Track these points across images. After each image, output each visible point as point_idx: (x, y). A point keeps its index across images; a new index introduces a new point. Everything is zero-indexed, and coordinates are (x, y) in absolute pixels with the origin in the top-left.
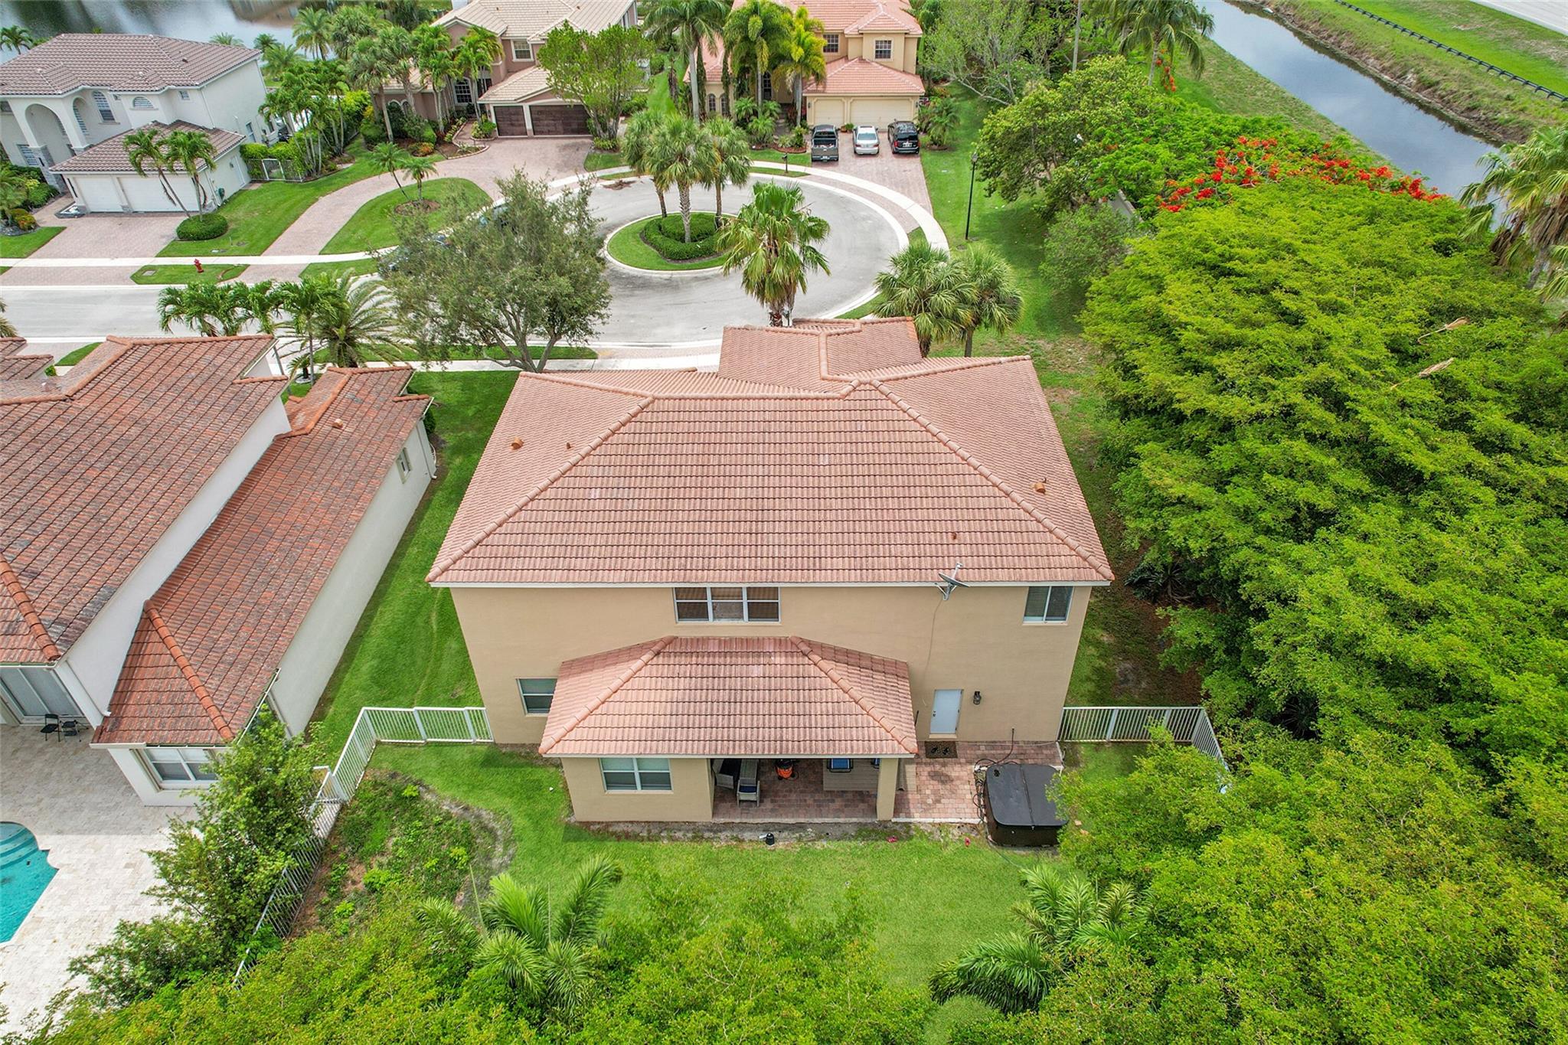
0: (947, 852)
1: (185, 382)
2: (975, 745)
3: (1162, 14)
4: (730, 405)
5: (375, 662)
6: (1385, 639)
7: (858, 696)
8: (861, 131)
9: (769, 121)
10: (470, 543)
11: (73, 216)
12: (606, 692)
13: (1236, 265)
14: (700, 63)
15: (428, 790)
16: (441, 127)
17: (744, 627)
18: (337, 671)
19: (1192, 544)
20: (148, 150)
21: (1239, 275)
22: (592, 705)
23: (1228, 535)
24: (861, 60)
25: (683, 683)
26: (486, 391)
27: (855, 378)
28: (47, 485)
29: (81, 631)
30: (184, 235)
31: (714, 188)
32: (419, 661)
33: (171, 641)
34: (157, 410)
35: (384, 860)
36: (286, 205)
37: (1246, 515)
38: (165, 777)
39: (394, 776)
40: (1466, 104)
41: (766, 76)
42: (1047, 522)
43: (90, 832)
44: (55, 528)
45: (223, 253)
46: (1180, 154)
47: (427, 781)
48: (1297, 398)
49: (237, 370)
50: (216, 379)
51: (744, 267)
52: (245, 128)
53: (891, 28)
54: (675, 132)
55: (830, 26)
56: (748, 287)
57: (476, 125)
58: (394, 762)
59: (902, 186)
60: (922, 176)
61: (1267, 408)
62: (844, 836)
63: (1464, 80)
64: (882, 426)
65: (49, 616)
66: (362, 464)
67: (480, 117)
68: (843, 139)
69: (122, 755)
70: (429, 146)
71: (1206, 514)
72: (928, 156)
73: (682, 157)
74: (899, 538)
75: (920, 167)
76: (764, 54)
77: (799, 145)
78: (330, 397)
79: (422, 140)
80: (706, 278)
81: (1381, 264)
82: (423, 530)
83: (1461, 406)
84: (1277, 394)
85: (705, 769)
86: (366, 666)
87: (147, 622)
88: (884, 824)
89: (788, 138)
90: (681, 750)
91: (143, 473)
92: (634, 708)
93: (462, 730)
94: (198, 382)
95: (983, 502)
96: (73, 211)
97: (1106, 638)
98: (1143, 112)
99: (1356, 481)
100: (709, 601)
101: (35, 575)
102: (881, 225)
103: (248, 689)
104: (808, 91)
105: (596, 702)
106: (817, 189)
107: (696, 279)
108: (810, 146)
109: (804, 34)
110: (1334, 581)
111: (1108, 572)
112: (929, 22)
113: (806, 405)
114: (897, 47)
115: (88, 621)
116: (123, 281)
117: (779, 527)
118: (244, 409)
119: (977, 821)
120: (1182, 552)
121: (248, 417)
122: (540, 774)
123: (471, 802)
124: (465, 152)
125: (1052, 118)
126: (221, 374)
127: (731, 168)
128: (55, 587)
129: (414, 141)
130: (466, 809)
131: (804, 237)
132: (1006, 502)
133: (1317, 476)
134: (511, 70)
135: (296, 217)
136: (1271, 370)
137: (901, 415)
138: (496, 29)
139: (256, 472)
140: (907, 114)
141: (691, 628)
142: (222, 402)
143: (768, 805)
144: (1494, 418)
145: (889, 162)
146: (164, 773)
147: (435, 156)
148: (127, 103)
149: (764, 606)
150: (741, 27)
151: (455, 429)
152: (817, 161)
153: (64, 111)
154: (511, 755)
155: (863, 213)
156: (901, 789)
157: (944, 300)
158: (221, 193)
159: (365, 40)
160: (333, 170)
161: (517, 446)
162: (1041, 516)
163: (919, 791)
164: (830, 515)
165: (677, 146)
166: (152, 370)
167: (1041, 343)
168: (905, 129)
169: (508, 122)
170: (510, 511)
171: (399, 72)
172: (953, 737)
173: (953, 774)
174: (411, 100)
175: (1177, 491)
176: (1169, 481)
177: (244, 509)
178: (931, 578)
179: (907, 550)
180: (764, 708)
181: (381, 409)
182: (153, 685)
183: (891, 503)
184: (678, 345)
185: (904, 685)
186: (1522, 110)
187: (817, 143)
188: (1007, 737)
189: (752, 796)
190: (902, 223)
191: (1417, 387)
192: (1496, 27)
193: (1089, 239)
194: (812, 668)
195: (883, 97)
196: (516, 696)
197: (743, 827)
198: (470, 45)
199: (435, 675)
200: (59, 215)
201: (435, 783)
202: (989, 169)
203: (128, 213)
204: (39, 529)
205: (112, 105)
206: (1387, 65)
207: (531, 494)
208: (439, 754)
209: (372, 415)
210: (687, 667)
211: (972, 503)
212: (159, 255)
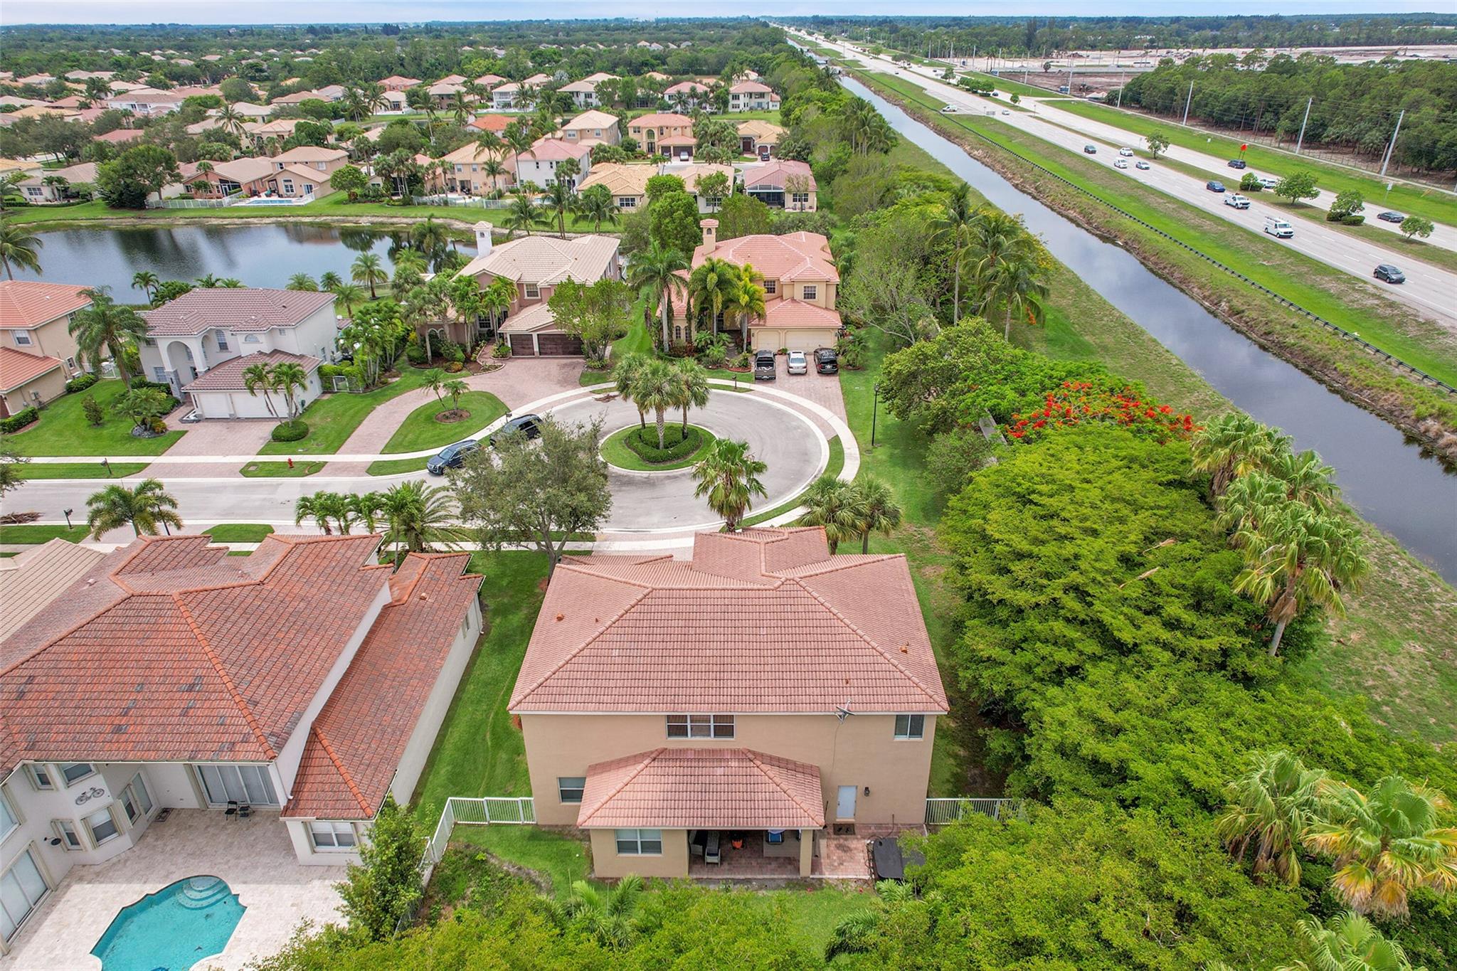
0: (846, 898)
1: (329, 570)
2: (867, 826)
3: (1012, 285)
4: (702, 594)
5: (449, 768)
6: (1092, 746)
7: (786, 788)
8: (793, 356)
9: (722, 349)
10: (535, 685)
11: (193, 421)
12: (620, 785)
13: (1033, 497)
14: (670, 302)
15: (493, 857)
16: (469, 350)
17: (711, 742)
18: (423, 774)
19: (995, 687)
20: (260, 378)
21: (1036, 504)
22: (611, 794)
23: (1015, 682)
24: (793, 300)
25: (671, 779)
26: (515, 566)
27: (783, 575)
28: (255, 643)
29: (286, 740)
30: (277, 437)
31: (681, 410)
32: (480, 768)
33: (331, 749)
34: (314, 591)
35: (466, 903)
36: (352, 412)
37: (1028, 669)
38: (318, 844)
39: (468, 846)
40: (1264, 329)
41: (721, 315)
42: (907, 672)
43: (265, 882)
44: (264, 672)
45: (306, 452)
46: (1023, 394)
47: (492, 850)
48: (1059, 594)
49: (361, 560)
50: (348, 568)
51: (710, 492)
52: (320, 352)
53: (817, 278)
54: (655, 372)
55: (768, 275)
56: (712, 506)
57: (495, 347)
58: (467, 837)
59: (824, 401)
60: (840, 392)
61: (1042, 599)
62: (778, 887)
63: (1262, 309)
64: (801, 609)
65: (267, 731)
66: (441, 626)
67: (498, 341)
68: (779, 360)
69: (295, 829)
70: (459, 365)
71: (1004, 668)
72: (844, 375)
73: (659, 390)
74: (812, 683)
75: (838, 385)
76: (718, 301)
77: (745, 366)
78: (417, 577)
79: (454, 360)
80: (675, 477)
81: (1124, 500)
82: (476, 672)
83: (1159, 600)
84: (1048, 590)
85: (683, 841)
86: (443, 770)
87: (314, 735)
88: (805, 879)
89: (737, 360)
90: (669, 824)
91: (310, 634)
92: (639, 796)
93: (514, 815)
94: (337, 569)
95: (866, 660)
96: (192, 417)
97: (962, 753)
98: (996, 360)
99: (1092, 647)
100: (689, 724)
101: (256, 703)
102: (807, 434)
103: (379, 782)
104: (753, 325)
105: (614, 791)
106: (758, 402)
107: (668, 478)
108: (754, 368)
109: (749, 285)
110: (1066, 712)
111: (946, 705)
112: (845, 271)
113: (751, 594)
114: (820, 291)
115: (289, 734)
116: (234, 475)
117: (734, 676)
118: (368, 588)
119: (867, 877)
120: (991, 693)
121: (371, 595)
122: (570, 845)
123: (522, 864)
124: (487, 370)
125: (931, 364)
126: (351, 563)
127: (695, 395)
128: (268, 711)
129: (447, 361)
130: (520, 869)
131: (749, 473)
132: (881, 659)
133: (1070, 645)
134: (523, 305)
135: (360, 423)
136: (1048, 576)
137: (814, 601)
138: (513, 276)
139: (372, 632)
140: (830, 342)
141: (677, 742)
142: (354, 584)
143: (726, 866)
144: (1174, 609)
145: (815, 380)
146: (318, 840)
147: (464, 372)
148: (241, 338)
149: (724, 728)
150: (701, 280)
151: (494, 596)
152: (759, 379)
153: (195, 346)
154: (549, 833)
155: (794, 423)
156: (816, 856)
157: (845, 515)
158: (303, 403)
159: (417, 288)
160: (385, 383)
161: (560, 619)
162: (903, 668)
163: (828, 857)
164: (768, 668)
165: (656, 382)
166: (308, 562)
167: (925, 530)
168: (827, 355)
169: (521, 346)
170: (561, 664)
171: (440, 312)
172: (852, 820)
173: (852, 846)
174: (447, 329)
175: (985, 654)
176: (981, 647)
177: (367, 658)
178: (832, 710)
179: (816, 691)
180: (724, 796)
181: (450, 585)
182: (319, 778)
183: (807, 660)
184: (655, 531)
185: (817, 782)
186: (1303, 337)
187: (759, 365)
188: (889, 820)
189: (715, 859)
190: (824, 432)
191: (1133, 587)
192: (1291, 263)
193: (958, 456)
194: (756, 771)
195: (810, 329)
196: (555, 789)
197: (709, 881)
198: (495, 291)
199: (491, 777)
200: (182, 421)
201: (497, 851)
202: (888, 394)
203: (234, 420)
204: (254, 673)
205: (228, 338)
206: (1207, 294)
207: (574, 652)
208: (498, 831)
209: (446, 589)
210: (673, 768)
211: (859, 660)
212: (259, 453)
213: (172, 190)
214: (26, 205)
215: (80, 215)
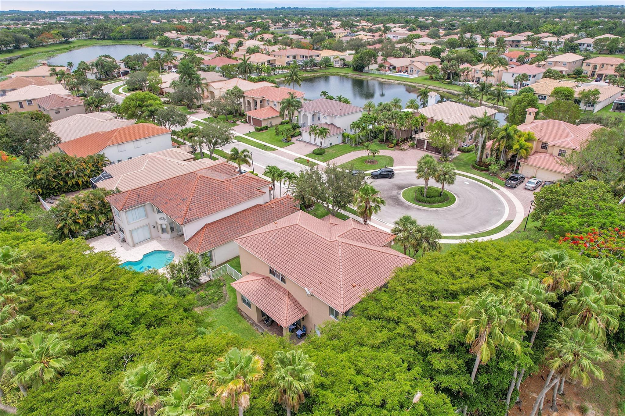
1: (245, 186)
7: (287, 309)
10: (245, 237)
11: (299, 141)
12: (248, 280)
15: (225, 286)
17: (280, 282)
20: (314, 130)
22: (245, 281)
24: (552, 155)
25: (263, 287)
30: (314, 152)
34: (235, 190)
45: (317, 159)
49: (258, 187)
53: (569, 147)
57: (410, 143)
64: (331, 252)
67: (412, 141)
68: (527, 181)
70: (393, 145)
74: (310, 278)
77: (506, 178)
78: (277, 201)
92: (250, 286)
93: (238, 278)
94: (248, 187)
95: (334, 280)
100: (275, 272)
102: (499, 215)
104: (521, 161)
106: (495, 195)
109: (522, 141)
111: (342, 310)
114: (568, 154)
115: (191, 221)
116: (292, 160)
117: (292, 262)
118: (251, 195)
121: (250, 198)
124: (402, 150)
128: (192, 213)
129: (390, 143)
130: (226, 293)
132: (338, 283)
135: (341, 155)
137: (337, 252)
143: (269, 328)
148: (322, 117)
149: (283, 279)
152: (505, 185)
153: (309, 116)
155: (499, 208)
158: (331, 144)
164: (303, 265)
169: (420, 144)
174: (394, 131)
179: (309, 281)
180: (269, 300)
190: (508, 217)
194: (284, 299)
195: (550, 171)
200: (296, 140)
203: (309, 143)
204: (198, 203)
212: (305, 156)
213: (373, 67)
214: (332, 67)
215: (344, 72)
